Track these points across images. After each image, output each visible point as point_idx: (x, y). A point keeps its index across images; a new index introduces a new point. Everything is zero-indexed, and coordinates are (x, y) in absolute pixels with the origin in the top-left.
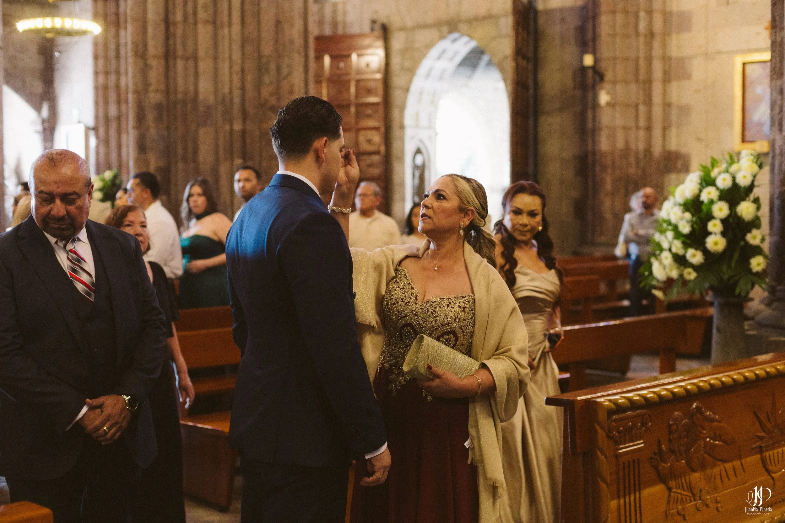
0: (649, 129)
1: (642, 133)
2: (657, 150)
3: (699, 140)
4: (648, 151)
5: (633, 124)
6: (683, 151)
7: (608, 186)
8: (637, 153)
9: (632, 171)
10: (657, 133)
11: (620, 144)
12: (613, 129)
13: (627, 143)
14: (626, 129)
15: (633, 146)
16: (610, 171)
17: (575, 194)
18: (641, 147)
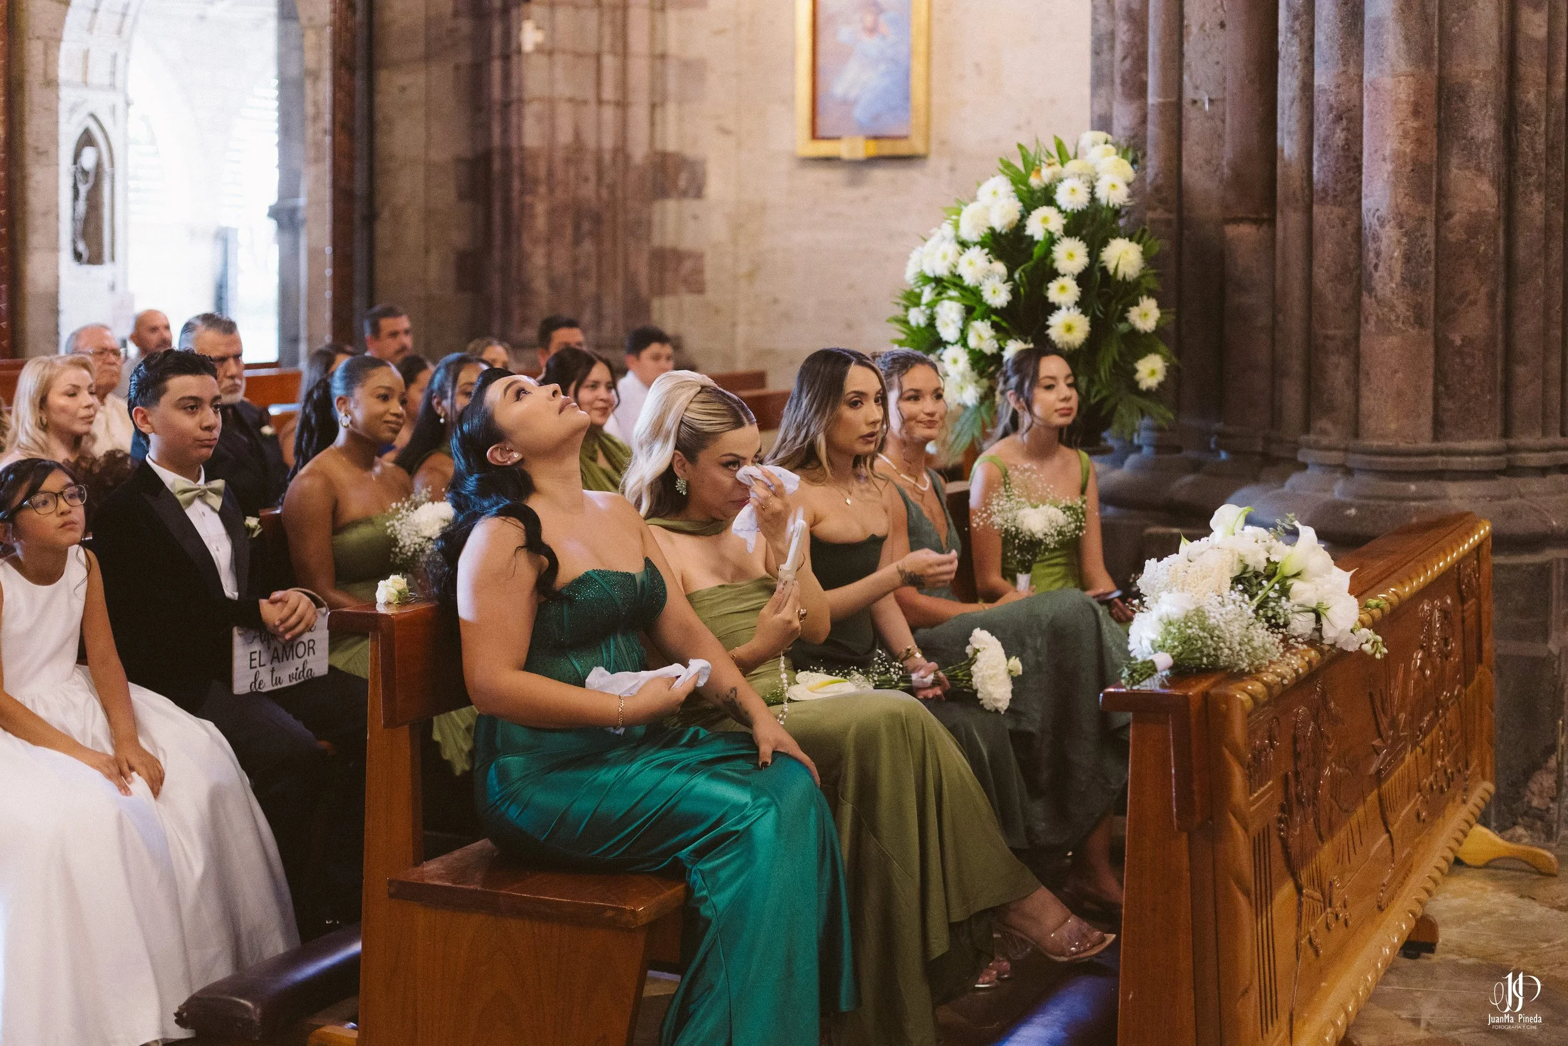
0: (622, 105)
1: (609, 114)
2: (639, 151)
3: (725, 131)
4: (621, 151)
5: (590, 94)
6: (690, 152)
7: (541, 223)
8: (599, 151)
9: (588, 191)
10: (639, 113)
11: (565, 136)
12: (551, 102)
13: (577, 134)
14: (577, 103)
15: (590, 141)
16: (542, 189)
17: (459, 238)
18: (608, 143)
